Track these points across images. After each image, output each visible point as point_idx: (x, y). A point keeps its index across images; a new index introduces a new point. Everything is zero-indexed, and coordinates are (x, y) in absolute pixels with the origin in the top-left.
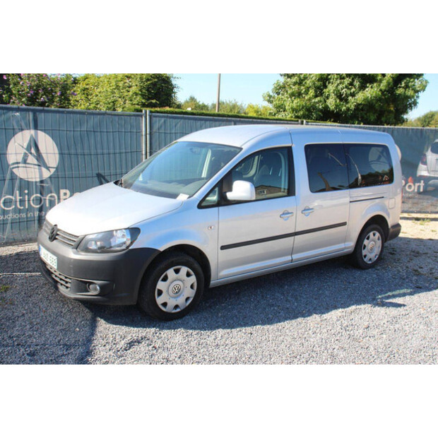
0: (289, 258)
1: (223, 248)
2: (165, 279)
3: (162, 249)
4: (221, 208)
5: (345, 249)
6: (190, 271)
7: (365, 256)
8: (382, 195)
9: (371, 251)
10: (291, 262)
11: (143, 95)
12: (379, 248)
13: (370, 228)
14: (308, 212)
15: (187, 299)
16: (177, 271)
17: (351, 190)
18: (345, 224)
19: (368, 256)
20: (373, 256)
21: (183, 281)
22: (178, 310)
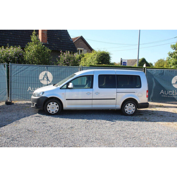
0: (91, 106)
1: (67, 100)
2: (50, 105)
3: (49, 97)
4: (66, 90)
5: (116, 107)
6: (57, 104)
7: (127, 111)
8: (134, 92)
9: (130, 110)
10: (92, 107)
11: (97, 60)
12: (134, 109)
13: (128, 102)
14: (97, 93)
15: (56, 111)
16: (53, 103)
17: (117, 89)
18: (115, 99)
19: (128, 111)
20: (131, 112)
21: (55, 106)
22: (53, 113)
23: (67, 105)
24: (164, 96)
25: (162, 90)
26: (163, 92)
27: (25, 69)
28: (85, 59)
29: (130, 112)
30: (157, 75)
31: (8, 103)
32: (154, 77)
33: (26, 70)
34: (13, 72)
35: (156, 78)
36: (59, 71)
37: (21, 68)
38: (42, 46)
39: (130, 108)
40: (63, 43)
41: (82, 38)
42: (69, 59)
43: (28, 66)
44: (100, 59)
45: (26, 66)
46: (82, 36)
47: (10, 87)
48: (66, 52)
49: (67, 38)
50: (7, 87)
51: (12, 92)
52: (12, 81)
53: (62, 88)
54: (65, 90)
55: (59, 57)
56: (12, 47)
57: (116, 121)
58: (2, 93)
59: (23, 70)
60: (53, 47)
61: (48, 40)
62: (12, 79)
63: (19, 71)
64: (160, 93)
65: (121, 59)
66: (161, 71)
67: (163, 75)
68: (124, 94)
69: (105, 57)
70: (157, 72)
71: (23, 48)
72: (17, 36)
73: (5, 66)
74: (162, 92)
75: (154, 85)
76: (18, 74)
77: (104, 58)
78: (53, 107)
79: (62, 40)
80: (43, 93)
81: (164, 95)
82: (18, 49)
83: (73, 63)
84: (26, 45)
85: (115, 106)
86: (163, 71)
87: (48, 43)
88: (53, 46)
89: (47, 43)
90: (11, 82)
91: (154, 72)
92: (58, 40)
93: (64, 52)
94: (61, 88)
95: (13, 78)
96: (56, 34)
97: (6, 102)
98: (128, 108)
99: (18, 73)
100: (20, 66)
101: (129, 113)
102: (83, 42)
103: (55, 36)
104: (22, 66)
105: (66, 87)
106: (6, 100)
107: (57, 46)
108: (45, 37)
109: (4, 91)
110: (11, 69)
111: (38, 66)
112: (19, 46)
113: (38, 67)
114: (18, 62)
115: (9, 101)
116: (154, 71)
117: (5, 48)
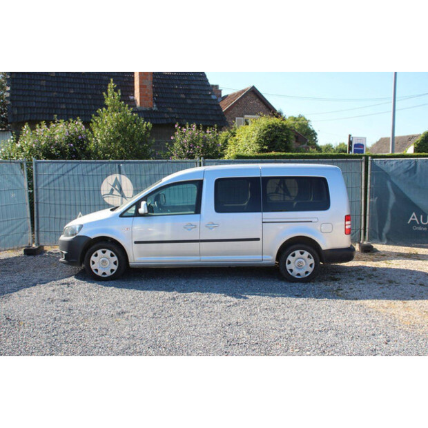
0: (197, 258)
1: (136, 242)
2: (96, 255)
4: (135, 218)
5: (262, 260)
6: (113, 253)
7: (291, 270)
8: (310, 220)
9: (299, 267)
10: (200, 261)
11: (260, 143)
12: (311, 265)
13: (294, 246)
14: (212, 226)
15: (112, 271)
16: (104, 252)
17: (264, 213)
18: (258, 239)
19: (296, 271)
20: (302, 272)
21: (108, 259)
22: (105, 276)
23: (136, 256)
24: (420, 228)
25: (414, 214)
26: (416, 219)
27: (68, 172)
28: (237, 140)
29: (300, 272)
30: (400, 175)
31: (29, 252)
32: (393, 180)
33: (71, 173)
34: (41, 179)
35: (397, 182)
36: (148, 173)
37: (58, 170)
38: (132, 114)
39: (300, 262)
40: (191, 104)
41: (253, 92)
42: (193, 143)
43: (75, 165)
44: (265, 139)
45: (70, 165)
46: (253, 87)
47: (35, 215)
48: (187, 126)
49: (204, 93)
50: (29, 216)
51: (40, 226)
52: (39, 201)
53: (124, 215)
54: (132, 218)
55: (172, 138)
56: (62, 121)
57: (247, 296)
58: (17, 228)
59: (63, 175)
60: (166, 116)
61: (156, 102)
62: (39, 196)
63: (55, 176)
64: (409, 222)
65: (350, 136)
66: (410, 162)
67: (415, 173)
68: (281, 226)
69: (277, 133)
70: (399, 165)
71: (87, 124)
72: (85, 97)
73: (22, 167)
74: (414, 217)
75: (392, 199)
76: (52, 184)
77: (277, 137)
78: (103, 262)
79: (192, 99)
80: (81, 227)
81: (418, 226)
82: (77, 126)
83: (202, 151)
84: (93, 115)
85: (259, 257)
86: (416, 162)
87: (157, 107)
88: (168, 113)
89: (154, 109)
90: (37, 203)
91: (392, 165)
92: (183, 99)
93: (183, 126)
94: (121, 216)
95: (41, 193)
96: (178, 85)
97: (25, 250)
98: (294, 263)
99: (53, 180)
100: (56, 164)
101: (299, 275)
102: (257, 100)
103: (175, 91)
104: (60, 165)
105: (134, 212)
106: (27, 245)
107: (178, 113)
108: (149, 94)
109: (20, 225)
110: (36, 171)
111: (98, 163)
112: (78, 118)
113: (99, 166)
114: (74, 156)
115: (34, 246)
116: (391, 163)
117: (48, 125)
